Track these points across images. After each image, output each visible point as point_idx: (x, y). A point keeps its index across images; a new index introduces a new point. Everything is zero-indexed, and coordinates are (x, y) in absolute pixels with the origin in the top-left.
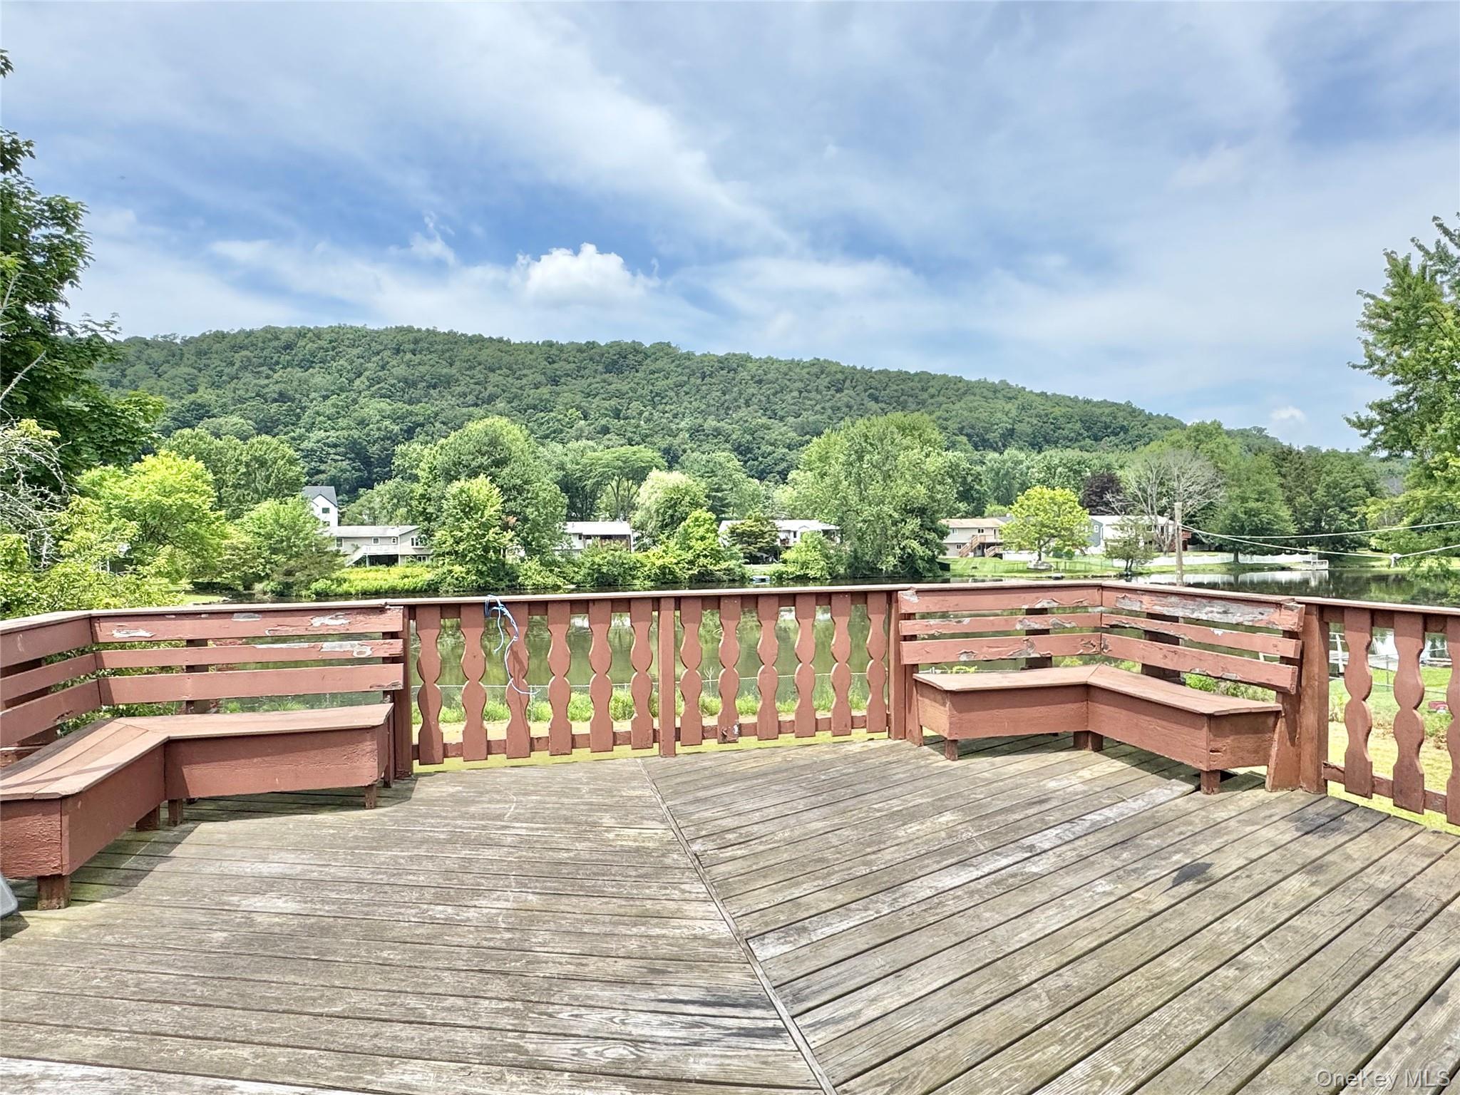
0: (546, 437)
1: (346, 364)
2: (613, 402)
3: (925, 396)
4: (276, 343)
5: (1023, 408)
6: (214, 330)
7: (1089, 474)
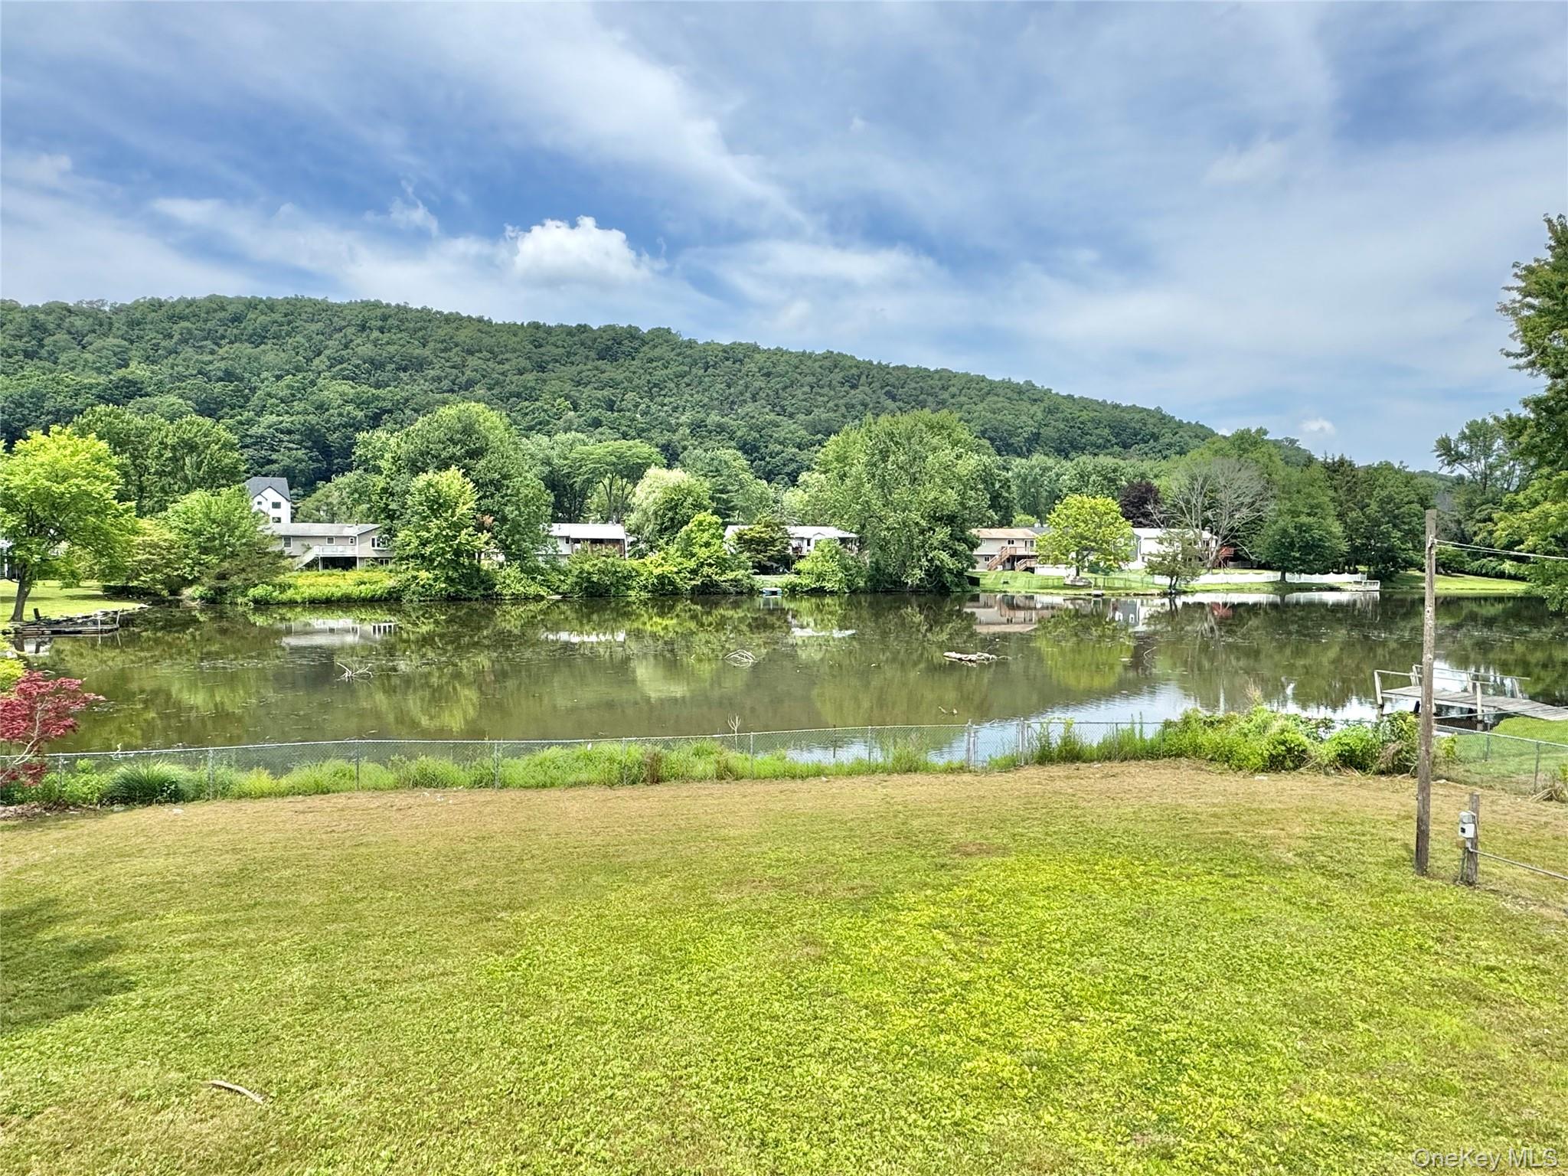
0: (531, 428)
1: (303, 340)
2: (605, 393)
3: (946, 395)
4: (221, 315)
5: (1050, 411)
6: (149, 297)
7: (1124, 483)
